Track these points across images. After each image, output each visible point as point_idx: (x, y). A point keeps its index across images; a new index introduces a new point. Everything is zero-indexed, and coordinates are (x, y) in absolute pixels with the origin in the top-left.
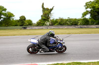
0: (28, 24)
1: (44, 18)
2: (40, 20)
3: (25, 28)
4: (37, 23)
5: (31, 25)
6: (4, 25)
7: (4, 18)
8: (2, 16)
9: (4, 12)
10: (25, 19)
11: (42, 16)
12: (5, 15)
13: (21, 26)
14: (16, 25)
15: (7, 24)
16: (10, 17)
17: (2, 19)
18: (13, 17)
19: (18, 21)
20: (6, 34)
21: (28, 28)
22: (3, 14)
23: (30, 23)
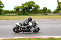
0: (48, 12)
1: (59, 8)
2: (56, 10)
3: (46, 15)
4: (54, 11)
5: (50, 13)
6: (34, 12)
7: (34, 9)
8: (33, 7)
9: (34, 5)
10: (46, 9)
11: (57, 7)
12: (34, 6)
13: (44, 13)
14: (41, 13)
15: (36, 12)
16: (37, 8)
17: (32, 9)
18: (39, 8)
19: (42, 10)
20: (35, 18)
21: (48, 15)
22: (33, 6)
23: (50, 12)
